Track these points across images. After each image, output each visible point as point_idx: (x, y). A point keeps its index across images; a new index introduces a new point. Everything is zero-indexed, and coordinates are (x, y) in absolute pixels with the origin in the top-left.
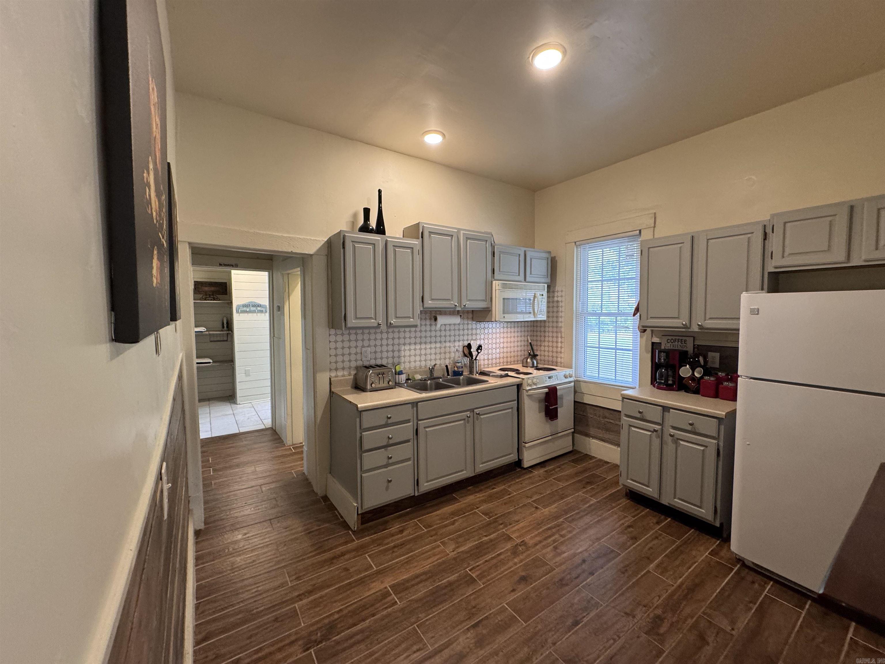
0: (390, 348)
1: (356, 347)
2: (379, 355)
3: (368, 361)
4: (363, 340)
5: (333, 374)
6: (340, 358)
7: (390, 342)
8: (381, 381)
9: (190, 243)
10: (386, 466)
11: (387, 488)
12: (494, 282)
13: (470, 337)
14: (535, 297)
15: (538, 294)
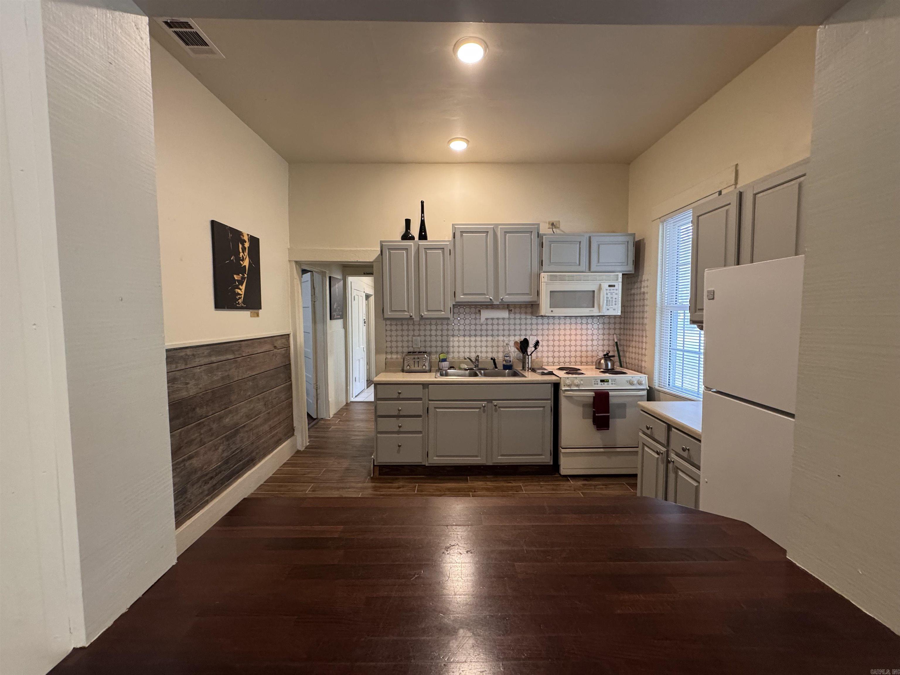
0: (439, 338)
1: (408, 336)
2: (428, 344)
3: (418, 348)
4: (414, 330)
5: (389, 356)
6: (394, 344)
7: (439, 333)
8: (416, 365)
9: (296, 262)
10: (399, 432)
11: (398, 452)
12: (542, 275)
13: (529, 332)
14: (600, 288)
15: (605, 286)
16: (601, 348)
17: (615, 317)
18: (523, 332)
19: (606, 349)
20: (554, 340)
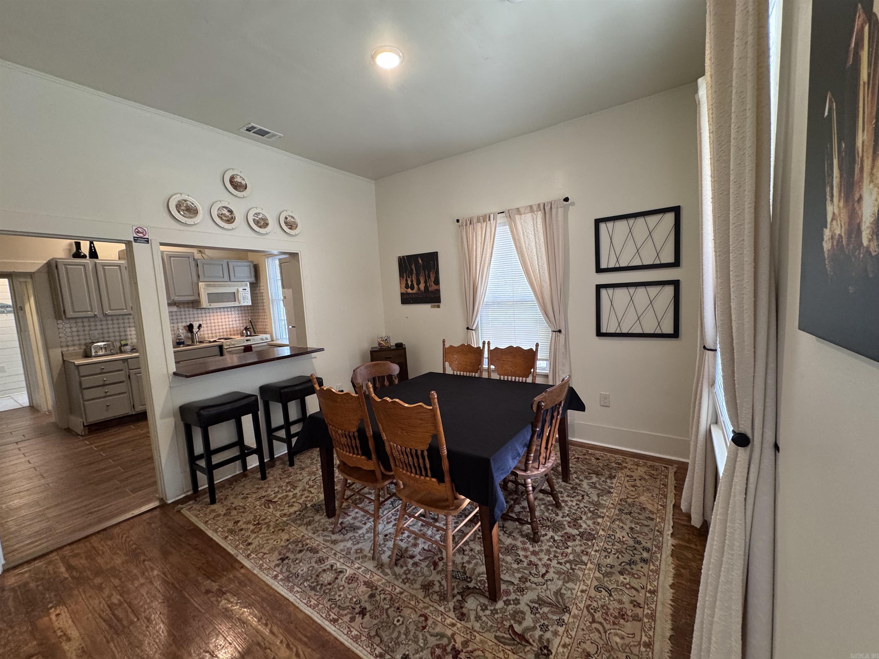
5: (65, 349)
6: (70, 339)
8: (104, 350)
10: (106, 396)
12: (200, 283)
13: (192, 320)
14: (238, 291)
15: (241, 289)
16: (241, 325)
17: (247, 306)
18: (188, 320)
19: (245, 325)
20: (211, 323)
